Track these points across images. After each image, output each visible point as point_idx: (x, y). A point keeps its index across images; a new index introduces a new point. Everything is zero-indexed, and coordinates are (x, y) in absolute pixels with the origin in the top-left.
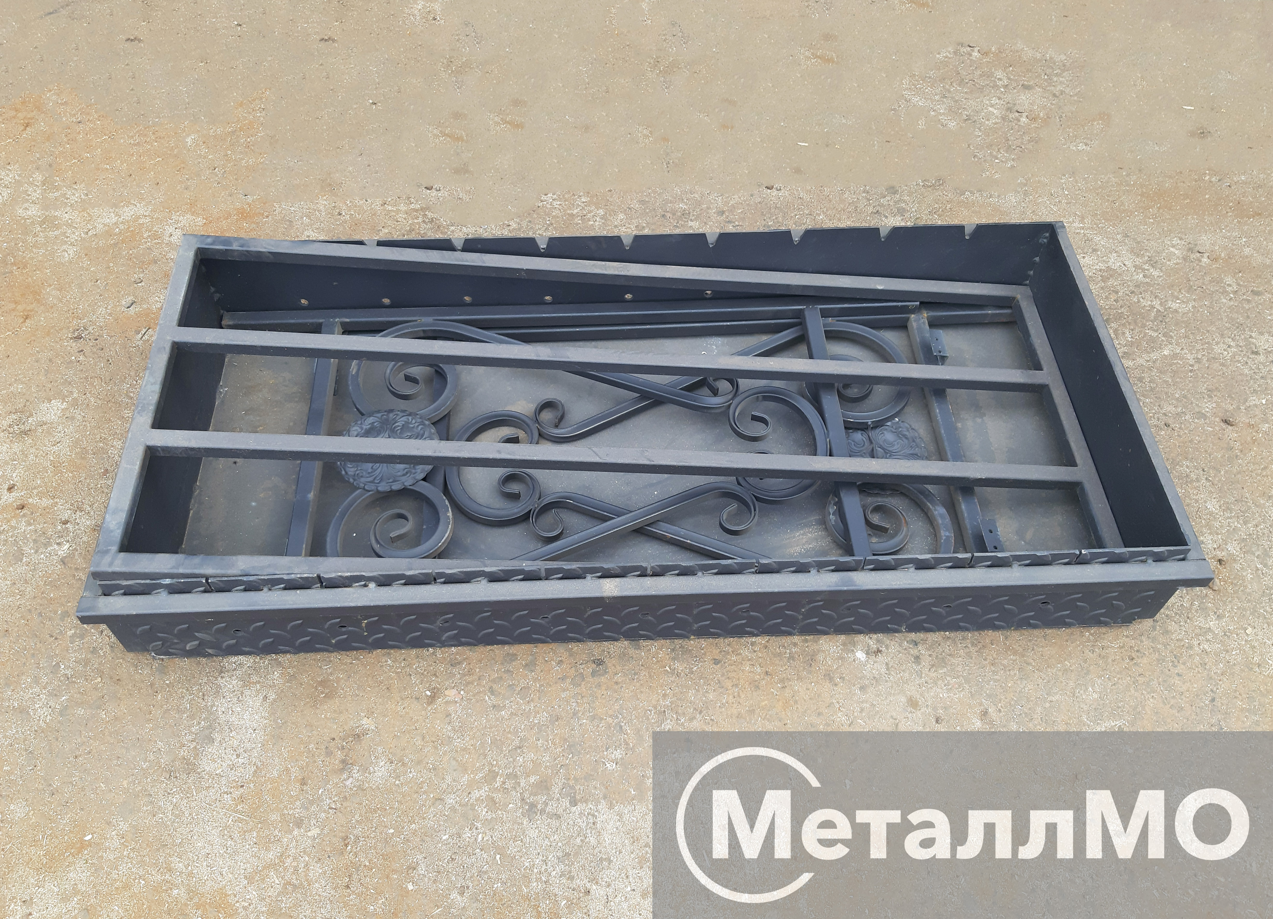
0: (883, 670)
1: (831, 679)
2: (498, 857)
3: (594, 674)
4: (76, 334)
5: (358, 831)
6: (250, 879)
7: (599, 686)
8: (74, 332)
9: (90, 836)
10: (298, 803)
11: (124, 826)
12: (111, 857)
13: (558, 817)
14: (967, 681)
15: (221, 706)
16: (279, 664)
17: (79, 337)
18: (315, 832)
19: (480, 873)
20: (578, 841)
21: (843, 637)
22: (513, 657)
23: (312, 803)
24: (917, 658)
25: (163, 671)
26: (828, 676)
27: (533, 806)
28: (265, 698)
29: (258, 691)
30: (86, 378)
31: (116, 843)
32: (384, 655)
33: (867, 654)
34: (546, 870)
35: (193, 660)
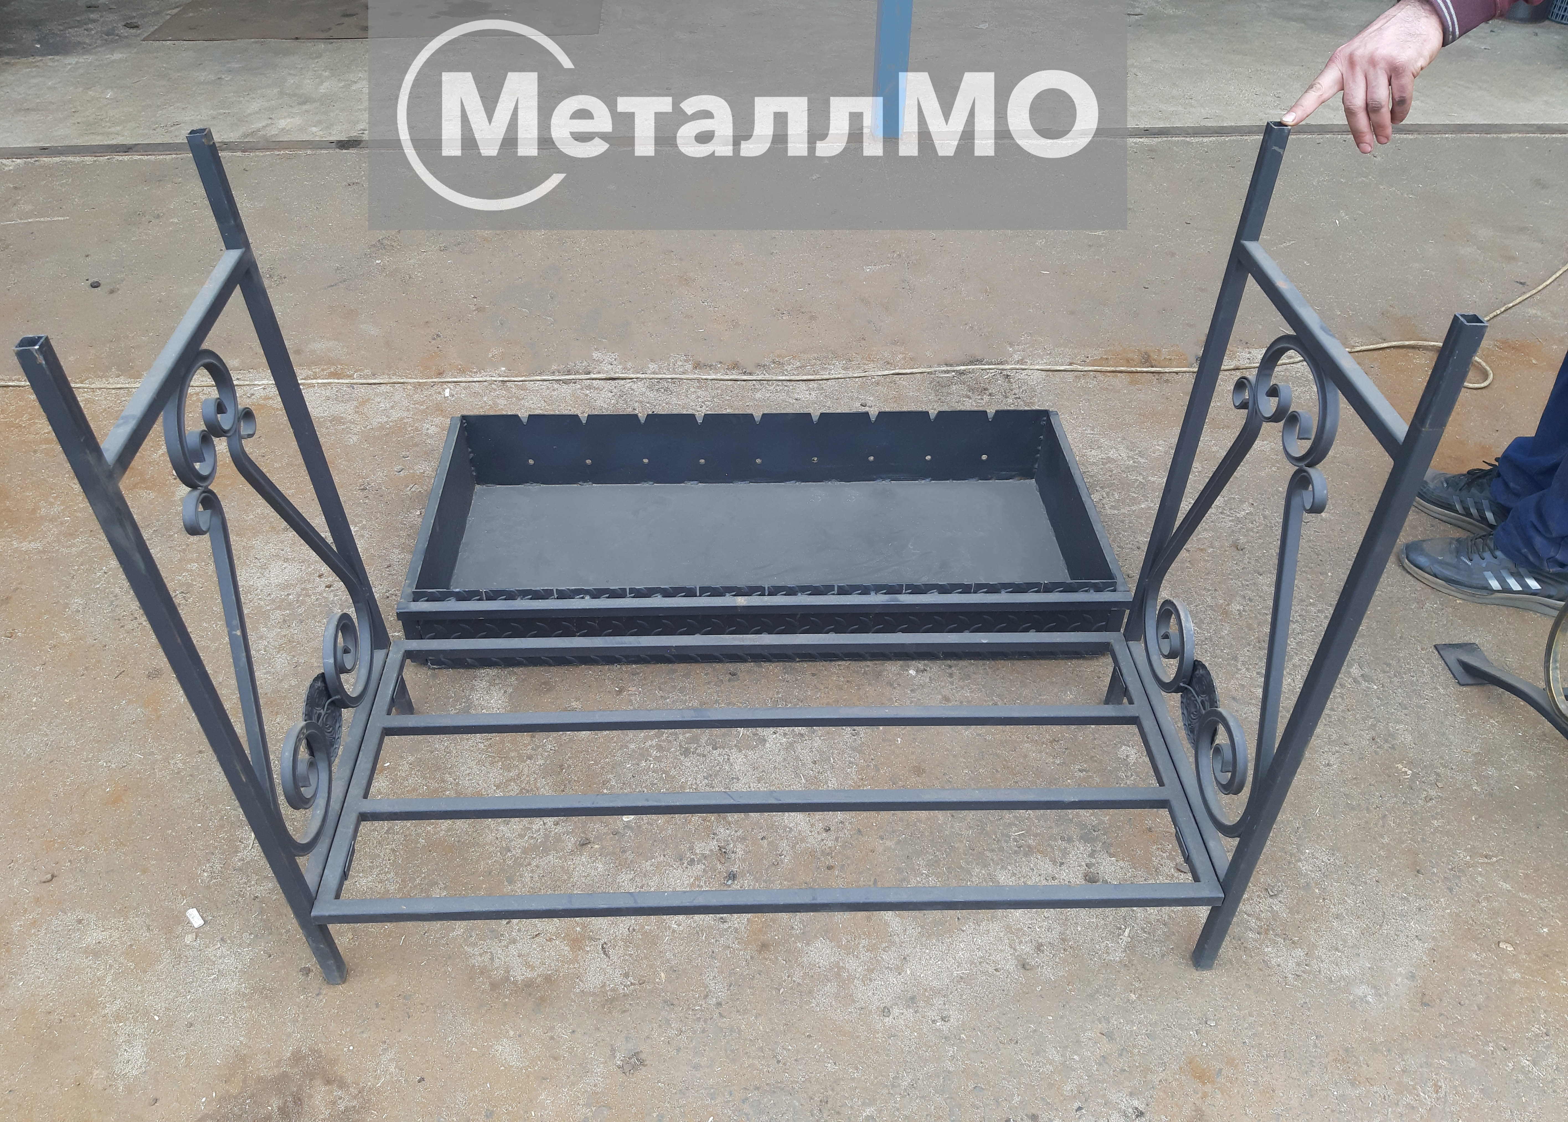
0: (928, 680)
1: (891, 685)
2: (664, 775)
3: (729, 680)
4: (362, 487)
5: (570, 762)
6: (498, 787)
7: (733, 687)
8: (361, 486)
9: (388, 764)
10: (530, 747)
11: (411, 759)
12: (403, 775)
13: (704, 756)
14: (984, 687)
15: (475, 696)
16: (515, 673)
17: (365, 489)
18: (541, 762)
19: (653, 784)
20: (718, 768)
21: (901, 662)
22: (675, 671)
23: (538, 747)
24: (951, 675)
25: (434, 676)
26: (890, 684)
27: (687, 749)
28: (506, 692)
29: (500, 688)
30: (372, 512)
31: (407, 767)
32: (586, 669)
33: (917, 671)
34: (696, 783)
35: (455, 670)
